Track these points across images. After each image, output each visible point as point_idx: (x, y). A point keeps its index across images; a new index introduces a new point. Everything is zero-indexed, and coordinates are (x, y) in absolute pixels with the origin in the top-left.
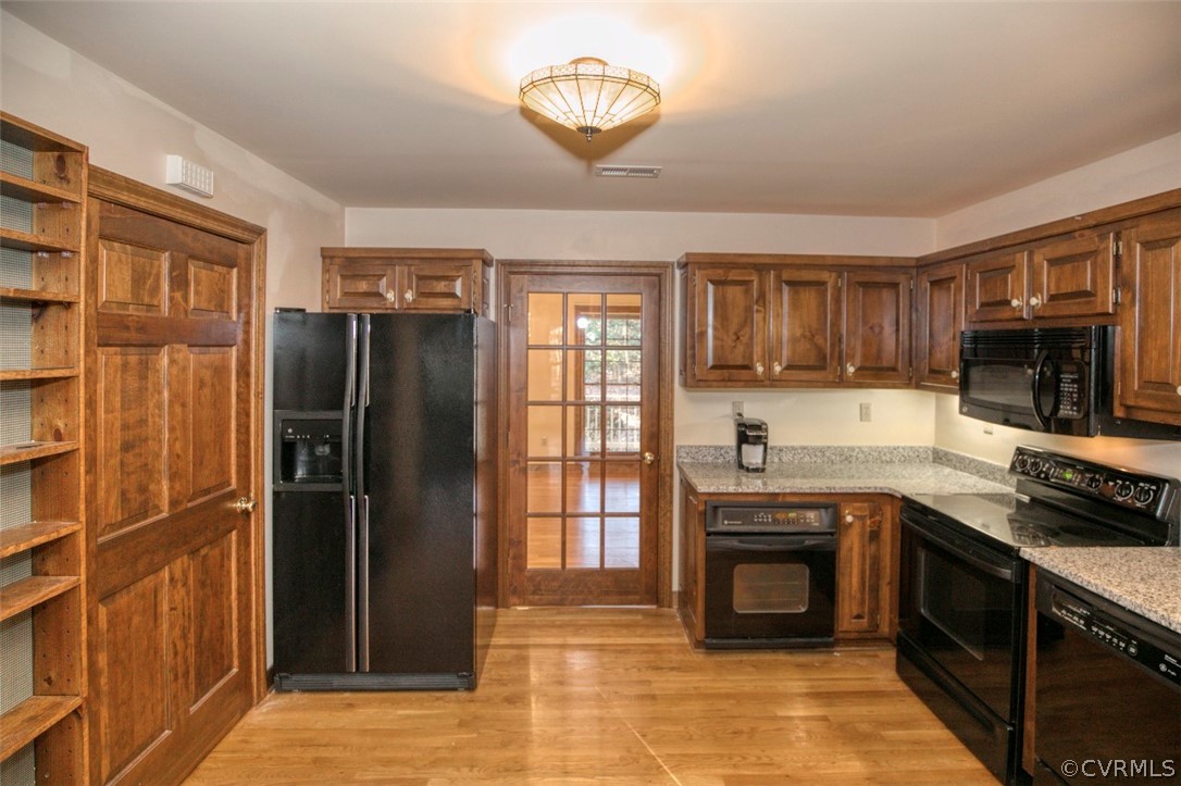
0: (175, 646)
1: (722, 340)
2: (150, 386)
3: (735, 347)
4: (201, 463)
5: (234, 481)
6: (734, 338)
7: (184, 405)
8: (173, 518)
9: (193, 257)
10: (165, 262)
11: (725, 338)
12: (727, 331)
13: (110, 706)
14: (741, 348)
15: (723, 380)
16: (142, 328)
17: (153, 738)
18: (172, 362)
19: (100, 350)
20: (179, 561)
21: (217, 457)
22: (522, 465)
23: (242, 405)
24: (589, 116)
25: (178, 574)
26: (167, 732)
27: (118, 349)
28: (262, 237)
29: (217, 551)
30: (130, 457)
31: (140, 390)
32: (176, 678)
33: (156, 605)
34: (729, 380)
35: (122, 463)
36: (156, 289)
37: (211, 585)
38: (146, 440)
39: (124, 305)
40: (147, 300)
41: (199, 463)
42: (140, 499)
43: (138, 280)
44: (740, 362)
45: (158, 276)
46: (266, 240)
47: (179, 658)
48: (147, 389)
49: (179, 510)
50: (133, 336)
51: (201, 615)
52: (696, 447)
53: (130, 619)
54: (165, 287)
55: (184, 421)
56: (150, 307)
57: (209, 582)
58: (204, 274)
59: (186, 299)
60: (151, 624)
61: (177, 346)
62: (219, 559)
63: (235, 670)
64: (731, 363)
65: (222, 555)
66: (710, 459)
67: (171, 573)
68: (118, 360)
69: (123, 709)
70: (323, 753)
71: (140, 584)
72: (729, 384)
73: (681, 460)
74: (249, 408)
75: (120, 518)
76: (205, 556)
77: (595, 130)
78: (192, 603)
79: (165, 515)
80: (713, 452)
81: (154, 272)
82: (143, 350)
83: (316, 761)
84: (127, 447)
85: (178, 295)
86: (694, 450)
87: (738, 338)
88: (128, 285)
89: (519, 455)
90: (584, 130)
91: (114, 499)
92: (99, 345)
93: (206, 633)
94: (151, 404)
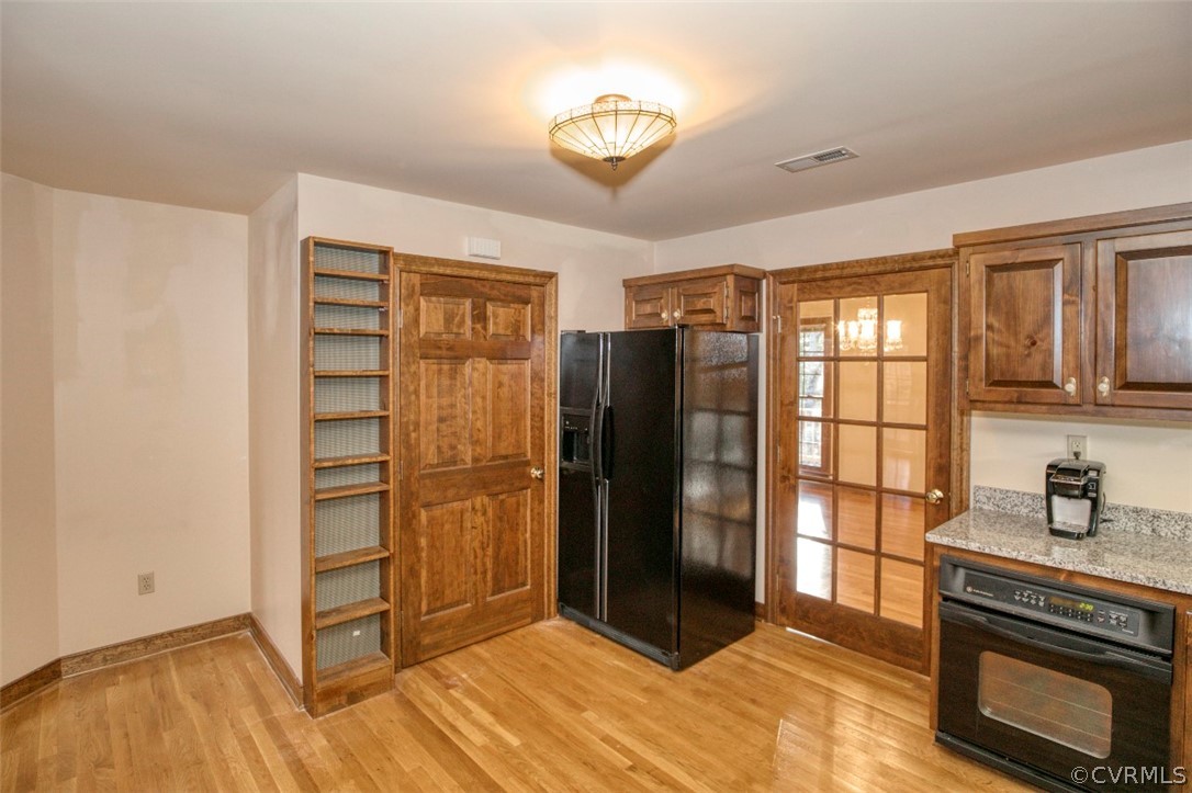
0: (475, 552)
1: (1008, 347)
2: (458, 384)
3: (1029, 355)
4: (500, 437)
5: (529, 454)
6: (1027, 342)
7: (484, 398)
8: (474, 470)
9: (490, 299)
10: (468, 304)
11: (1013, 343)
12: (1016, 334)
13: (428, 572)
14: (1038, 358)
15: (1011, 402)
16: (450, 348)
17: (457, 603)
18: (474, 369)
19: (421, 362)
20: (479, 499)
21: (514, 435)
22: (792, 482)
23: (536, 401)
24: (611, 147)
25: (478, 506)
26: (469, 605)
27: (435, 361)
28: (554, 279)
29: (514, 500)
30: (443, 426)
31: (451, 385)
32: (476, 573)
33: (462, 522)
34: (1019, 402)
35: (438, 430)
36: (462, 322)
37: (507, 522)
38: (455, 417)
39: (439, 334)
40: (455, 330)
41: (497, 437)
42: (450, 453)
43: (449, 319)
44: (1037, 376)
45: (463, 315)
46: (557, 281)
47: (478, 560)
48: (455, 385)
49: (479, 465)
50: (444, 353)
51: (499, 540)
52: (1001, 491)
53: (443, 525)
54: (468, 322)
55: (484, 408)
56: (458, 334)
57: (506, 518)
58: (501, 311)
59: (485, 328)
60: (459, 532)
61: (477, 359)
62: (515, 506)
63: (528, 587)
64: (1023, 378)
65: (518, 504)
66: (1024, 511)
67: (473, 504)
68: (435, 367)
69: (437, 577)
70: (552, 663)
71: (450, 505)
72: (1022, 407)
73: (978, 505)
74: (544, 404)
75: (436, 462)
76: (502, 501)
77: (620, 159)
78: (491, 528)
79: (469, 466)
80: (1030, 502)
81: (461, 312)
82: (454, 361)
83: (544, 665)
84: (441, 420)
85: (479, 326)
86: (998, 496)
87: (1034, 343)
88: (442, 322)
89: (789, 471)
90: (610, 160)
91: (433, 448)
92: (421, 358)
93: (503, 551)
94: (459, 395)
